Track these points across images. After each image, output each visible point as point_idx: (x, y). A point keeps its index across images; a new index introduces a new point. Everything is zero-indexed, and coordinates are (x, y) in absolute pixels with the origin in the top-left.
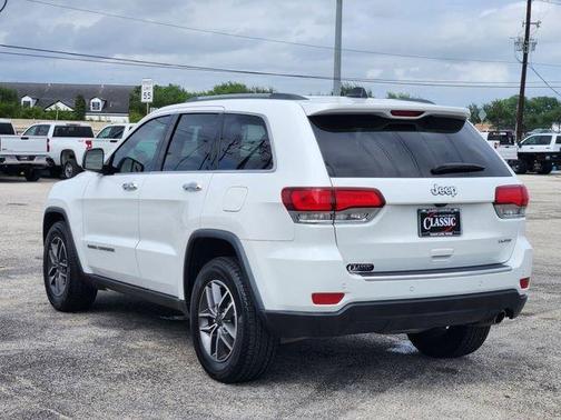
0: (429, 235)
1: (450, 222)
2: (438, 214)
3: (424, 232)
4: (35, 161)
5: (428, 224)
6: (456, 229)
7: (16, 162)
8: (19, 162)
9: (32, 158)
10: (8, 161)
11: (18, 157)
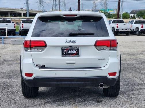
0: (65, 56)
1: (75, 52)
2: (70, 49)
3: (63, 55)
4: (127, 30)
5: (65, 52)
6: (77, 55)
7: (122, 30)
8: (123, 31)
9: (126, 29)
10: (120, 30)
11: (123, 29)
